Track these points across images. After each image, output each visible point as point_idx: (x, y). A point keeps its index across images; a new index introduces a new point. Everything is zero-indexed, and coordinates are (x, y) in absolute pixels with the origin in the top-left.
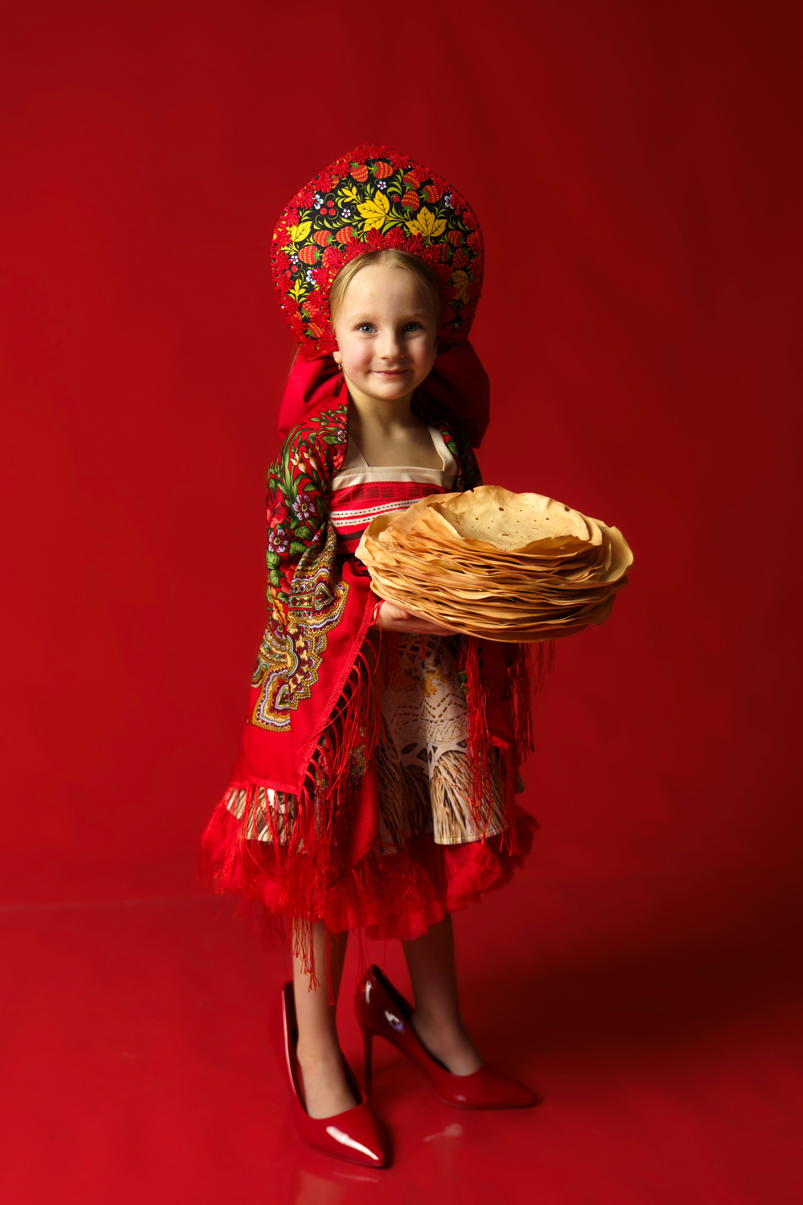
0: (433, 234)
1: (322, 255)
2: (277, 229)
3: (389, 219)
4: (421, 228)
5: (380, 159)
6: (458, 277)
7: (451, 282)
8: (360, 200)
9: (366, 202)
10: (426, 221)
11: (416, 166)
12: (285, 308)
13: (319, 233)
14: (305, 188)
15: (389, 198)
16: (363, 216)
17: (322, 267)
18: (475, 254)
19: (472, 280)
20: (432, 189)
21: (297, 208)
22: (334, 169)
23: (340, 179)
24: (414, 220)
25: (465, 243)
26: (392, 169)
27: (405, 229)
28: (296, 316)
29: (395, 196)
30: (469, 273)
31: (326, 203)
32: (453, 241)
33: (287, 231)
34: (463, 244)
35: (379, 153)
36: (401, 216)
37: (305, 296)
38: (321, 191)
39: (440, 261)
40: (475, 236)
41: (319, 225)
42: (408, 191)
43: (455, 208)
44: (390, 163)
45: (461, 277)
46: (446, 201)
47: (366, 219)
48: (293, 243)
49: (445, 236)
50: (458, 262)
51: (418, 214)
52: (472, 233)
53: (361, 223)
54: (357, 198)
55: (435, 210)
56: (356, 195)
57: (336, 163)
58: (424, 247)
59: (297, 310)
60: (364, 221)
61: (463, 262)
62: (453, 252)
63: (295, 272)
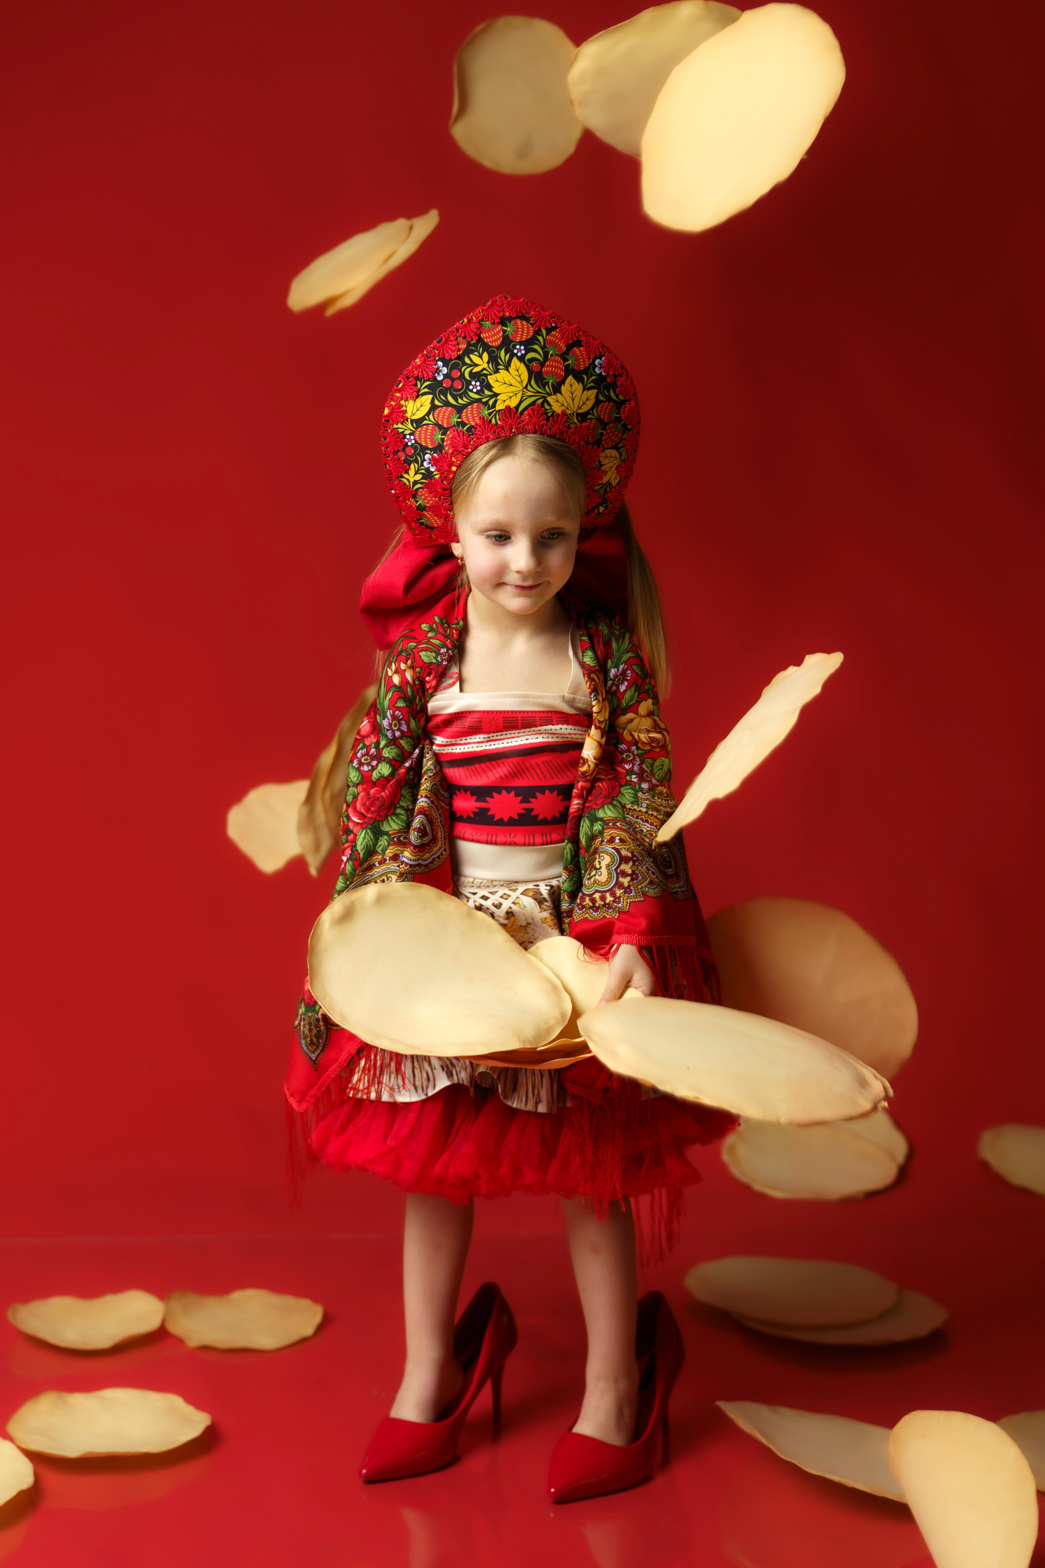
0: (580, 410)
1: (444, 437)
2: (390, 402)
3: (528, 394)
4: (565, 404)
5: (517, 317)
6: (607, 457)
7: (598, 465)
8: (492, 369)
9: (499, 372)
10: (572, 394)
11: (562, 323)
12: (396, 493)
13: (441, 410)
14: (425, 352)
15: (527, 367)
16: (496, 390)
17: (444, 451)
18: (629, 427)
19: (624, 457)
20: (581, 352)
21: (415, 378)
22: (460, 329)
23: (469, 343)
24: (557, 394)
25: (617, 416)
26: (532, 329)
27: (547, 406)
28: (409, 503)
30: (621, 450)
31: (451, 372)
33: (402, 406)
34: (616, 417)
35: (517, 309)
36: (541, 389)
37: (422, 483)
38: (444, 357)
39: (587, 443)
40: (630, 407)
41: (441, 400)
42: (551, 356)
43: (608, 374)
44: (530, 321)
45: (611, 457)
46: (597, 366)
47: (499, 394)
48: (409, 420)
49: (595, 411)
50: (608, 441)
51: (563, 386)
52: (627, 403)
53: (494, 399)
54: (488, 366)
55: (583, 378)
56: (487, 363)
57: (464, 321)
58: (569, 427)
59: (411, 496)
60: (497, 397)
61: (614, 438)
62: (603, 429)
63: (410, 454)
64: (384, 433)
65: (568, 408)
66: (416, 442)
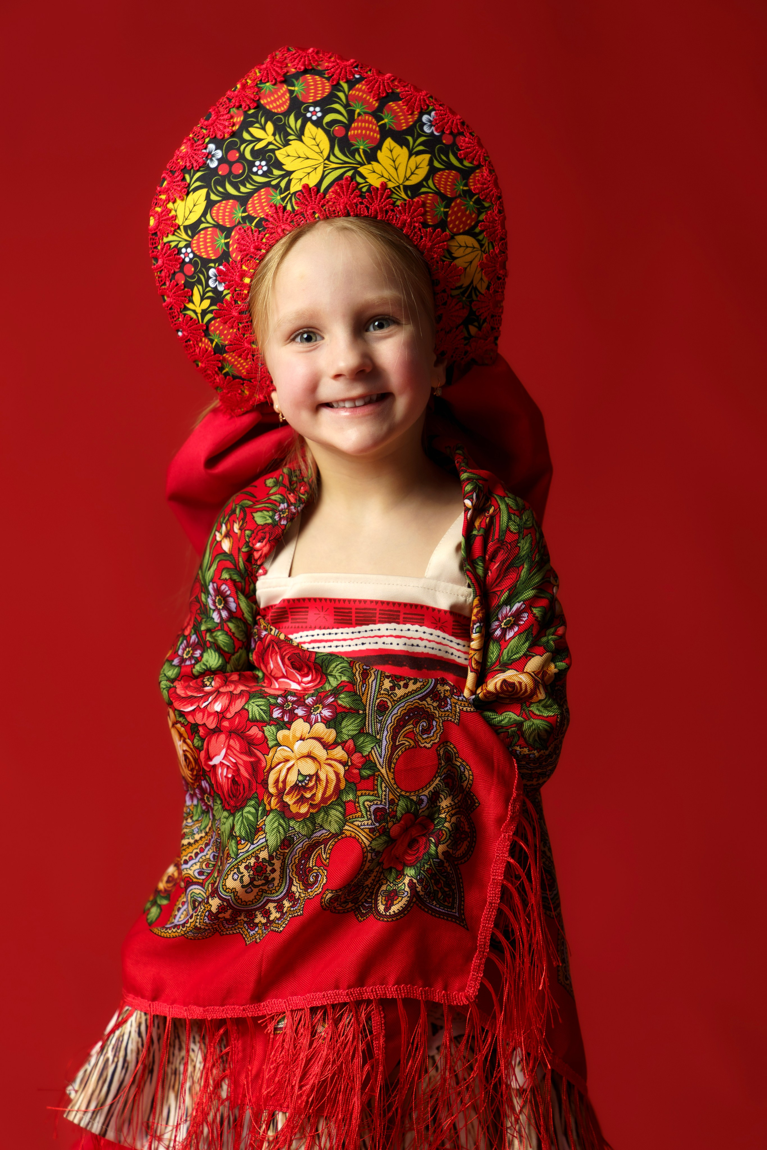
0: (407, 181)
1: (228, 240)
2: (154, 209)
3: (331, 167)
4: (386, 175)
5: (306, 71)
6: (461, 246)
7: (448, 257)
8: (280, 142)
10: (394, 161)
11: (369, 73)
12: (183, 335)
13: (220, 206)
15: (327, 132)
16: (288, 167)
17: (231, 260)
18: (487, 205)
19: (487, 249)
20: (399, 107)
21: (181, 171)
22: (233, 98)
23: (245, 112)
24: (372, 163)
25: (465, 188)
27: (359, 180)
28: (203, 345)
29: (337, 128)
30: (481, 237)
31: (226, 155)
32: (445, 189)
33: (170, 211)
34: (463, 190)
35: (305, 61)
36: (350, 159)
37: (211, 312)
38: (215, 137)
39: (425, 225)
40: (482, 176)
41: (218, 194)
42: (358, 116)
43: (443, 132)
44: (325, 74)
45: (467, 247)
46: (425, 124)
47: (293, 172)
48: (182, 228)
49: (430, 182)
50: (457, 223)
51: (379, 152)
52: (477, 171)
53: (286, 180)
54: (275, 139)
55: (408, 140)
56: (272, 135)
57: (236, 88)
58: (394, 205)
59: (203, 334)
60: (290, 176)
61: (467, 220)
62: (447, 206)
63: (190, 274)
64: (153, 252)
65: (390, 180)
66: (195, 255)
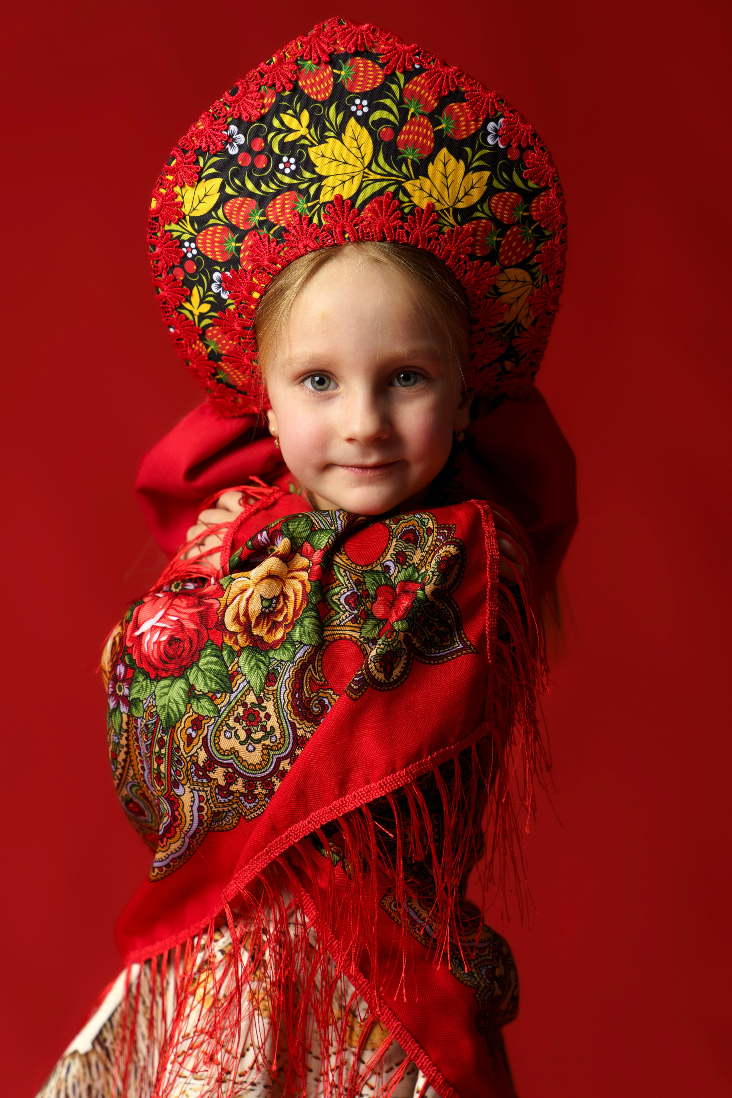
0: (459, 203)
1: (240, 244)
2: (158, 189)
3: (372, 177)
4: (435, 194)
5: (357, 53)
6: (510, 281)
7: (494, 293)
8: (315, 137)
9: (327, 142)
10: (447, 178)
11: (432, 63)
12: (175, 332)
13: (235, 203)
14: (211, 111)
15: (372, 134)
16: (320, 170)
17: (240, 268)
18: (547, 233)
19: (540, 282)
20: (462, 110)
21: (195, 151)
22: (266, 73)
23: (279, 95)
24: (421, 177)
25: (525, 214)
27: (402, 197)
28: (197, 348)
29: (384, 130)
30: (534, 270)
31: (250, 142)
33: (176, 196)
34: (523, 216)
35: (357, 40)
36: (395, 170)
37: (211, 317)
38: (240, 117)
39: (472, 257)
40: (548, 200)
41: (234, 187)
42: (412, 117)
43: (509, 145)
45: (517, 281)
46: (490, 133)
47: (326, 177)
48: (188, 218)
49: (485, 205)
50: (510, 254)
51: (431, 164)
52: (543, 194)
53: (316, 185)
54: (310, 133)
55: (466, 153)
56: (307, 127)
57: (272, 61)
58: (439, 231)
59: (198, 337)
61: (521, 251)
62: (500, 235)
63: (191, 272)
64: (151, 238)
65: (438, 201)
66: (199, 253)
